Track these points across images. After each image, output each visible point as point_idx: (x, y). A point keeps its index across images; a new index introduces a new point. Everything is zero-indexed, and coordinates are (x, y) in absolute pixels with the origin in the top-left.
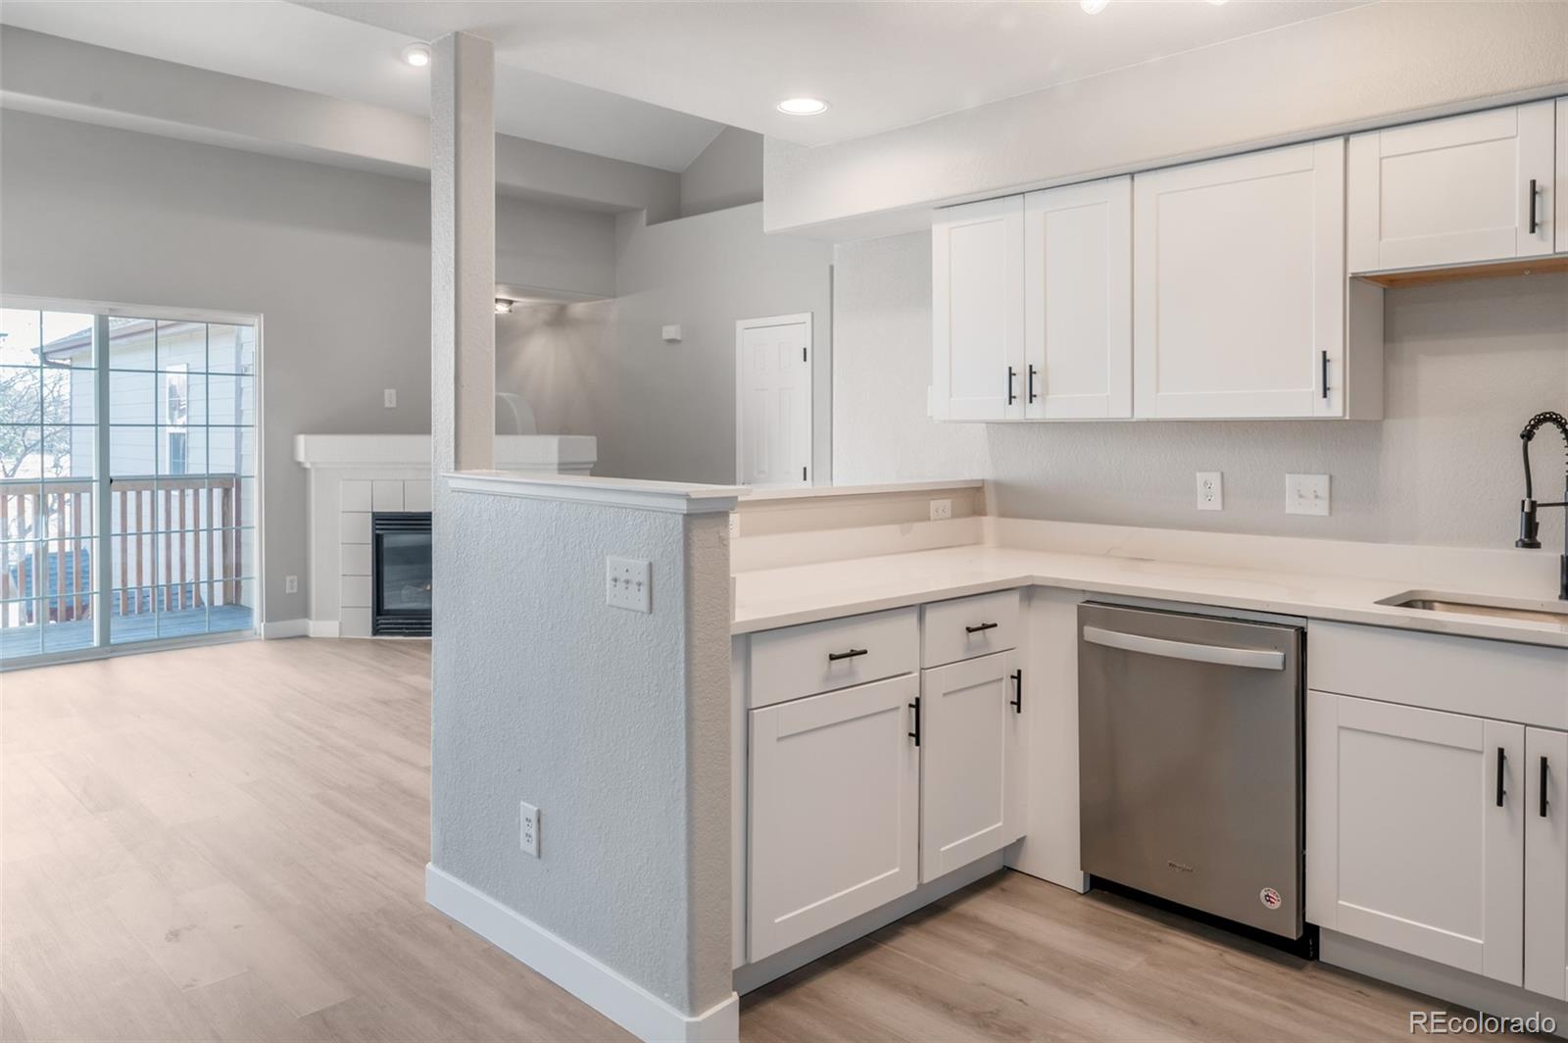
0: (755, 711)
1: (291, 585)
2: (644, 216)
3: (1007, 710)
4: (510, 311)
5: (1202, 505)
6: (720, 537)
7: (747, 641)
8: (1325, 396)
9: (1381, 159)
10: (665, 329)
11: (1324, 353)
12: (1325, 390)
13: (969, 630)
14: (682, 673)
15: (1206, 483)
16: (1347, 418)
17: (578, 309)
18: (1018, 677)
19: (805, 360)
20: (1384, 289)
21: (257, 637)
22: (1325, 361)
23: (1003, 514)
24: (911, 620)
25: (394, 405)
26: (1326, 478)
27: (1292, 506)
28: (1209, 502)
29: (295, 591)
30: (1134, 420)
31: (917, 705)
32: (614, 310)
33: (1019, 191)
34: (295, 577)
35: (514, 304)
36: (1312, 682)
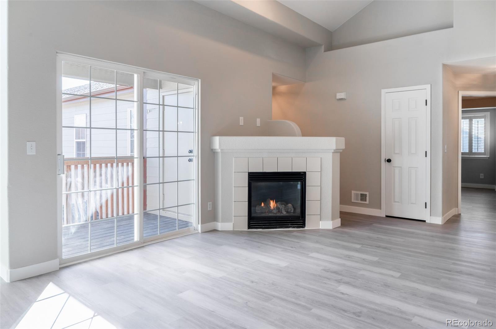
1: (210, 206)
2: (323, 48)
10: (338, 94)
19: (426, 105)
21: (197, 232)
25: (242, 124)
29: (211, 209)
34: (211, 203)
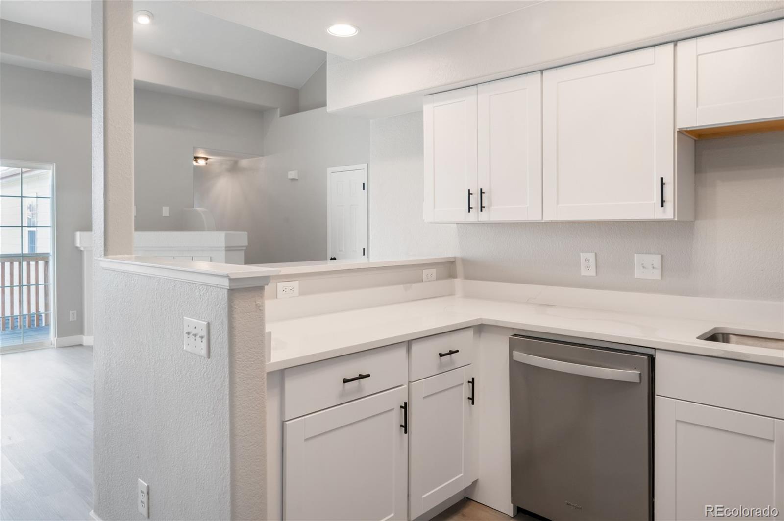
0: (287, 423)
1: (72, 316)
2: (278, 112)
3: (467, 403)
4: (207, 164)
5: (584, 272)
6: (256, 305)
7: (281, 375)
8: (662, 206)
9: (698, 56)
10: (289, 173)
11: (662, 179)
12: (663, 202)
13: (441, 355)
14: (227, 402)
15: (586, 259)
16: (676, 220)
17: (244, 163)
18: (472, 382)
19: (364, 189)
20: (695, 140)
21: (53, 346)
22: (662, 184)
23: (467, 277)
24: (403, 351)
26: (660, 256)
27: (638, 273)
28: (588, 272)
29: (74, 320)
30: (543, 222)
31: (405, 407)
32: (263, 163)
33: (474, 83)
34: (75, 311)
35: (209, 160)
36: (658, 390)
